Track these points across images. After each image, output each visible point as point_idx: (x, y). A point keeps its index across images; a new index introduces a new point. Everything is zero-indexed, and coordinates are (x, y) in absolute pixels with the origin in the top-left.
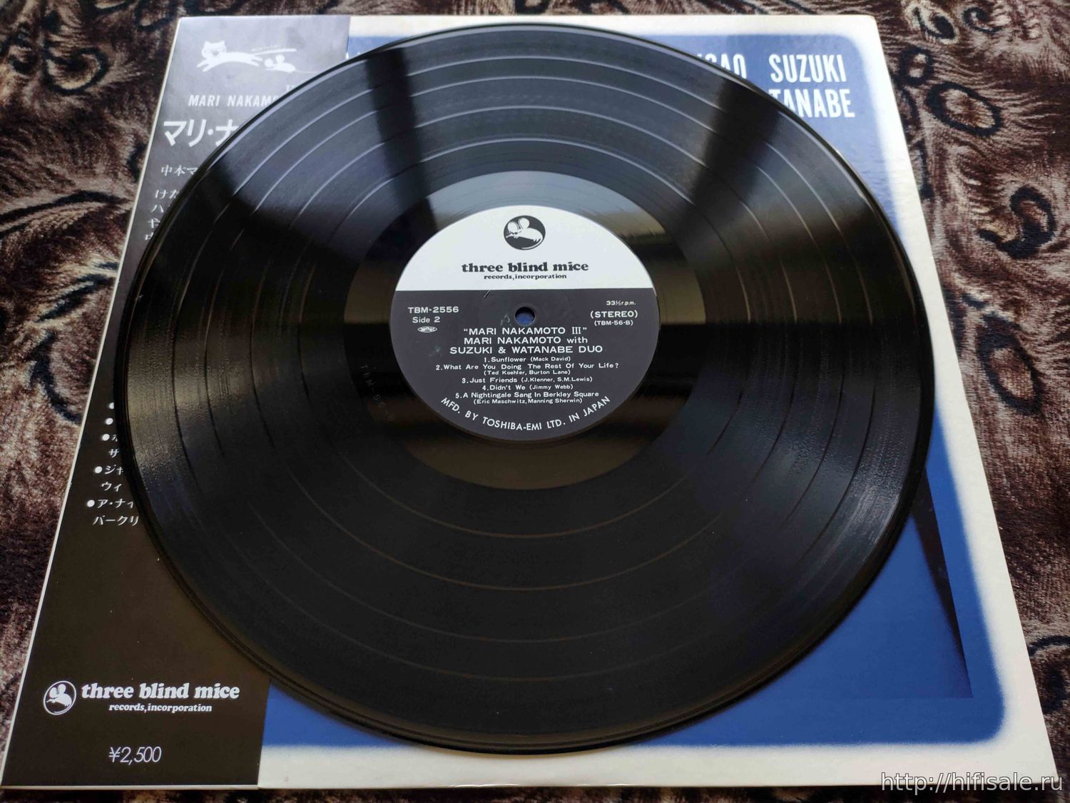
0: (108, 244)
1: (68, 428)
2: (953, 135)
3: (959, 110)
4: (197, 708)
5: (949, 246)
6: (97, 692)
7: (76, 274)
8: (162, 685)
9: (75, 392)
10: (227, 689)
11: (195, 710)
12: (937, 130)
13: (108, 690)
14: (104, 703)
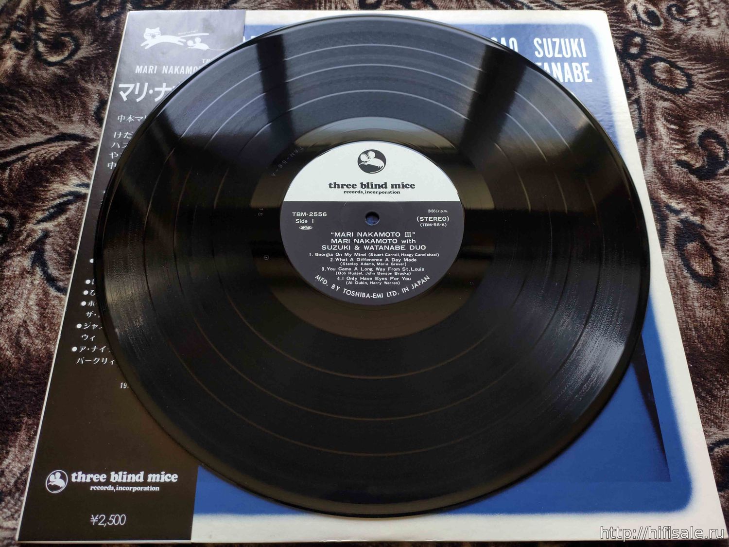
0: (82, 170)
1: (58, 297)
2: (659, 94)
3: (663, 76)
4: (149, 489)
5: (656, 171)
6: (82, 477)
7: (61, 191)
8: (125, 473)
9: (63, 273)
10: (169, 475)
11: (148, 490)
12: (648, 90)
13: (89, 476)
14: (85, 486)
